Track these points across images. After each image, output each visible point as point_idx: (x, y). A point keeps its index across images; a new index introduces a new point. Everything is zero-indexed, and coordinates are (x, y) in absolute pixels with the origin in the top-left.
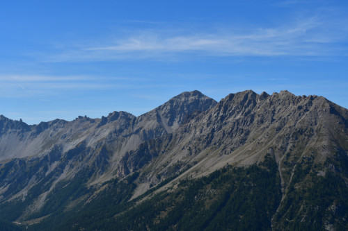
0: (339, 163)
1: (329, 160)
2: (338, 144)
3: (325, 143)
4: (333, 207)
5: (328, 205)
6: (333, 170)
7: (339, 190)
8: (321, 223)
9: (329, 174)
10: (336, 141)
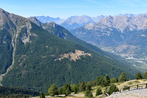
0: (6, 26)
1: (3, 25)
2: (6, 21)
3: (2, 21)
4: (5, 37)
5: (4, 37)
6: (5, 28)
7: (7, 33)
8: (2, 41)
9: (4, 29)
10: (5, 20)
